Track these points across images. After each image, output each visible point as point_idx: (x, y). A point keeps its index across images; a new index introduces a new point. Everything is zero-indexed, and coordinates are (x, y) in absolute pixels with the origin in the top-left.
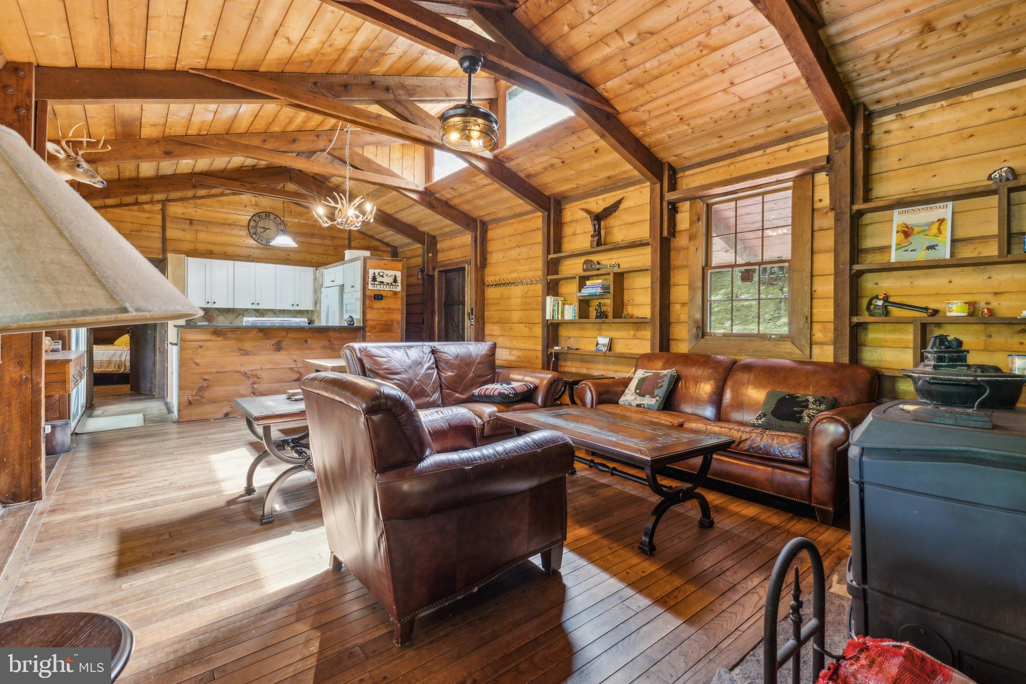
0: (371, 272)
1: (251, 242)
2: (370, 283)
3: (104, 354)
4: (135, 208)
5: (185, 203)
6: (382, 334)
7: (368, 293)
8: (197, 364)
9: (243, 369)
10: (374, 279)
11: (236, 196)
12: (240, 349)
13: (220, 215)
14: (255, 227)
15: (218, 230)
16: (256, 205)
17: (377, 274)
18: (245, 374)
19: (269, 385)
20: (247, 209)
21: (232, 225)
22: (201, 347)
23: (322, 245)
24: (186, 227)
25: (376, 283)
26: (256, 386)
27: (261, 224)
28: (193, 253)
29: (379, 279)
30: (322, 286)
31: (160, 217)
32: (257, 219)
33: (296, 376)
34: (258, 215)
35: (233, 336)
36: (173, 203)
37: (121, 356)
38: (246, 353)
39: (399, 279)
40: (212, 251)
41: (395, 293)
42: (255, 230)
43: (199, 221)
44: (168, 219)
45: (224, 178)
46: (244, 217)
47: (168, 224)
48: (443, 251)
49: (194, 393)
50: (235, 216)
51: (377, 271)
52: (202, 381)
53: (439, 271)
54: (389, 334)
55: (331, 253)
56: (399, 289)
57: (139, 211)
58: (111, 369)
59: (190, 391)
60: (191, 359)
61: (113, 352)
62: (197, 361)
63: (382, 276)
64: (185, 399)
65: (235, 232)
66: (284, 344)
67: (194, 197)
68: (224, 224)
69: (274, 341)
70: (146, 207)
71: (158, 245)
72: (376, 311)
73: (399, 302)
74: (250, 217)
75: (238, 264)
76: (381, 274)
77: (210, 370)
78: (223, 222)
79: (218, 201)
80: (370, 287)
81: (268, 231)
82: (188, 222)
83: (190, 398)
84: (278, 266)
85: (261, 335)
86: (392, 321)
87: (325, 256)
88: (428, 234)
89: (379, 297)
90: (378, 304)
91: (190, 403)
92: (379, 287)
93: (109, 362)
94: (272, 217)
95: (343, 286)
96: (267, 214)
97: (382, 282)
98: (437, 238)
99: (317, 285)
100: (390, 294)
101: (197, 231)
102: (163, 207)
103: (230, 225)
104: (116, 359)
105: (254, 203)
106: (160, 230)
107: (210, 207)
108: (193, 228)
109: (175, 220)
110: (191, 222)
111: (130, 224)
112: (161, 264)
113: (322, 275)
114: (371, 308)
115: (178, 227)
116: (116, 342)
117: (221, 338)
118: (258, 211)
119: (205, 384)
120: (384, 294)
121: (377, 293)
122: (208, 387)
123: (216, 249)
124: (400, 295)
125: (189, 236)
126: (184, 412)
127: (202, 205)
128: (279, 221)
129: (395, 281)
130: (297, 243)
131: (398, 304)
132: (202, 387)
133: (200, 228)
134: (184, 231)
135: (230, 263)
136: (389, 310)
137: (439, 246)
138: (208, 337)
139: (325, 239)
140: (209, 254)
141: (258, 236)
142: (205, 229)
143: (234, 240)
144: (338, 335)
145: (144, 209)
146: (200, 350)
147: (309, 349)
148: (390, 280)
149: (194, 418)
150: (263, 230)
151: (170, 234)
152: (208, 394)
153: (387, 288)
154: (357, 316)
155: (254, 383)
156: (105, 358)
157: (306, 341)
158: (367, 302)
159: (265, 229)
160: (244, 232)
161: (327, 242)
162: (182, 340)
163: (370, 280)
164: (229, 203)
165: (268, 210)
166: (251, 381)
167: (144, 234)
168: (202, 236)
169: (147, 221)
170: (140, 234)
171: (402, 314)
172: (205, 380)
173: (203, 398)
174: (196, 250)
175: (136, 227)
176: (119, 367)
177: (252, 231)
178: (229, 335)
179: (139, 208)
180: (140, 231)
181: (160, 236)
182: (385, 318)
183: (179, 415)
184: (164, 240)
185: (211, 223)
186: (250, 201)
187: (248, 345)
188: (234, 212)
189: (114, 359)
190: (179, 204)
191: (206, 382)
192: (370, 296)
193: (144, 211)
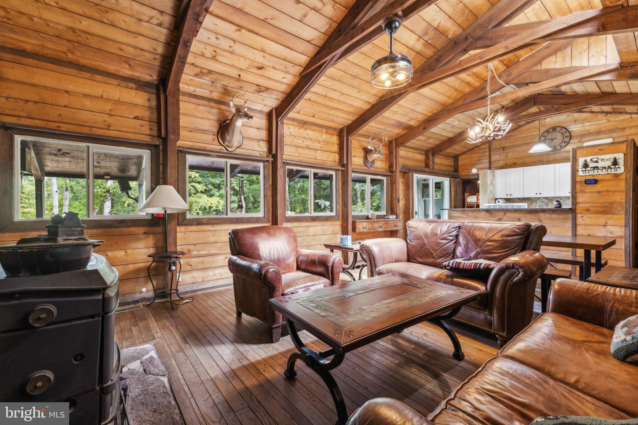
0: (581, 160)
2: (580, 170)
4: (477, 149)
14: (543, 140)
16: (545, 125)
17: (589, 161)
20: (538, 130)
21: (530, 143)
24: (501, 152)
25: (588, 169)
27: (548, 137)
29: (592, 165)
31: (488, 150)
32: (544, 135)
34: (546, 131)
39: (621, 161)
41: (616, 175)
44: (492, 150)
47: (492, 153)
51: (588, 159)
54: (608, 216)
56: (621, 171)
63: (597, 162)
68: (523, 144)
69: (496, 219)
70: (483, 146)
72: (590, 194)
73: (623, 183)
74: (539, 135)
76: (595, 160)
80: (580, 173)
81: (554, 140)
82: (502, 149)
86: (611, 203)
89: (591, 182)
90: (592, 188)
92: (591, 173)
94: (558, 129)
96: (553, 129)
97: (597, 167)
100: (608, 177)
101: (507, 153)
102: (489, 144)
106: (488, 157)
109: (496, 150)
110: (504, 148)
111: (475, 158)
114: (583, 192)
115: (497, 153)
118: (547, 128)
120: (599, 177)
121: (590, 178)
124: (623, 177)
125: (503, 157)
129: (615, 163)
131: (619, 186)
134: (500, 155)
136: (608, 193)
142: (511, 151)
144: (548, 215)
145: (481, 148)
148: (608, 164)
150: (551, 140)
151: (494, 158)
153: (604, 172)
157: (519, 219)
158: (578, 186)
163: (581, 167)
164: (527, 130)
167: (481, 161)
168: (510, 155)
169: (482, 154)
178: (470, 214)
182: (603, 200)
192: (581, 182)
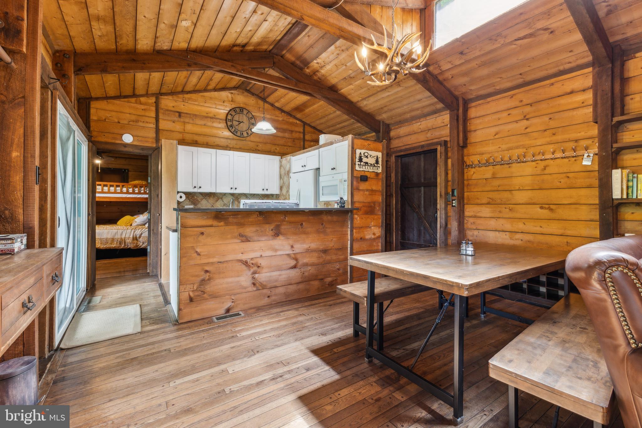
0: (358, 151)
1: (227, 133)
2: (357, 163)
3: (108, 233)
4: (133, 100)
5: (175, 97)
6: (367, 216)
7: (355, 174)
8: (199, 254)
9: (244, 257)
10: (361, 160)
11: (216, 93)
12: (241, 235)
13: (203, 109)
14: (232, 120)
15: (202, 122)
16: (232, 101)
17: (362, 154)
18: (245, 263)
19: (268, 274)
20: (225, 104)
21: (214, 118)
22: (202, 233)
23: (283, 137)
24: (176, 119)
25: (362, 163)
26: (257, 276)
27: (236, 118)
28: (182, 142)
29: (365, 160)
30: (289, 172)
31: (154, 109)
32: (233, 113)
33: (293, 263)
34: (234, 109)
35: (235, 220)
36: (165, 97)
37: (122, 234)
38: (247, 239)
39: (380, 160)
40: (196, 141)
41: (377, 174)
42: (231, 123)
43: (186, 113)
44: (161, 111)
45: (217, 58)
46: (222, 111)
47: (161, 116)
48: (399, 137)
49: (195, 288)
50: (215, 109)
51: (363, 151)
52: (203, 273)
53: (396, 156)
54: (372, 216)
55: (290, 144)
56: (380, 170)
57: (136, 103)
58: (114, 245)
59: (191, 286)
60: (193, 248)
61: (115, 231)
62: (198, 250)
63: (367, 157)
64: (185, 296)
65: (215, 125)
66: (284, 228)
67: (182, 91)
68: (207, 117)
69: (272, 226)
70: (143, 99)
71: (152, 134)
72: (362, 193)
73: (380, 183)
74: (227, 112)
75: (220, 152)
76: (366, 154)
77: (211, 260)
78: (206, 115)
79: (202, 96)
80: (357, 168)
81: (242, 124)
82: (177, 114)
83: (191, 294)
84: (252, 154)
85: (261, 218)
86: (374, 203)
87: (286, 147)
88: (383, 122)
89: (364, 178)
90: (364, 186)
91: (191, 300)
92: (364, 169)
93: (113, 240)
94: (245, 112)
95: (318, 169)
96: (242, 109)
97: (366, 163)
98: (391, 126)
99: (283, 173)
100: (373, 175)
101: (184, 123)
102: (156, 100)
103: (211, 118)
104: (118, 236)
105: (230, 99)
106: (154, 120)
107: (196, 101)
108: (182, 120)
109: (167, 112)
110: (180, 114)
111: (128, 115)
112: (156, 152)
113: (289, 162)
114: (358, 189)
115: (169, 118)
116: (119, 223)
117: (222, 223)
118: (233, 106)
119: (207, 276)
120: (368, 175)
121: (363, 174)
122: (209, 279)
123: (200, 139)
124: (380, 176)
125: (178, 127)
126: (185, 311)
127: (189, 99)
128: (251, 116)
129: (377, 162)
130: (276, 128)
131: (378, 186)
132: (203, 280)
133: (187, 120)
134: (174, 122)
135: (213, 151)
136: (372, 192)
137: (392, 134)
138: (210, 222)
139: (286, 132)
140: (195, 143)
141: (234, 129)
142: (191, 121)
143: (215, 131)
144: (329, 218)
145: (140, 101)
146: (201, 238)
147: (305, 233)
148: (372, 161)
149: (195, 317)
150: (237, 123)
151: (163, 125)
152: (209, 288)
153: (371, 169)
154: (346, 197)
155: (254, 273)
156: (109, 236)
157: (302, 224)
158: (355, 183)
159: (240, 122)
160: (223, 125)
161: (287, 135)
162: (183, 226)
163: (357, 160)
164: (211, 98)
165: (242, 105)
166: (252, 270)
167: (141, 124)
168: (189, 127)
169: (142, 113)
170: (138, 124)
171: (382, 195)
172: (207, 271)
173: (204, 292)
174: (184, 140)
175: (133, 118)
176: (120, 243)
177: (229, 123)
178: (231, 220)
179: (136, 101)
180: (137, 121)
181: (154, 126)
182: (369, 200)
183: (179, 314)
184: (157, 130)
185: (196, 116)
186: (227, 97)
187: (249, 231)
188: (214, 106)
189: (116, 237)
190: (170, 97)
191: (208, 274)
192: (357, 177)
193: (141, 104)
